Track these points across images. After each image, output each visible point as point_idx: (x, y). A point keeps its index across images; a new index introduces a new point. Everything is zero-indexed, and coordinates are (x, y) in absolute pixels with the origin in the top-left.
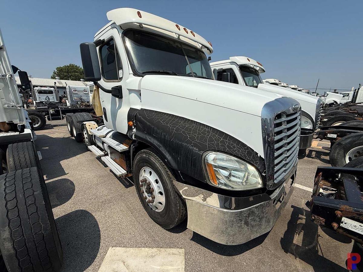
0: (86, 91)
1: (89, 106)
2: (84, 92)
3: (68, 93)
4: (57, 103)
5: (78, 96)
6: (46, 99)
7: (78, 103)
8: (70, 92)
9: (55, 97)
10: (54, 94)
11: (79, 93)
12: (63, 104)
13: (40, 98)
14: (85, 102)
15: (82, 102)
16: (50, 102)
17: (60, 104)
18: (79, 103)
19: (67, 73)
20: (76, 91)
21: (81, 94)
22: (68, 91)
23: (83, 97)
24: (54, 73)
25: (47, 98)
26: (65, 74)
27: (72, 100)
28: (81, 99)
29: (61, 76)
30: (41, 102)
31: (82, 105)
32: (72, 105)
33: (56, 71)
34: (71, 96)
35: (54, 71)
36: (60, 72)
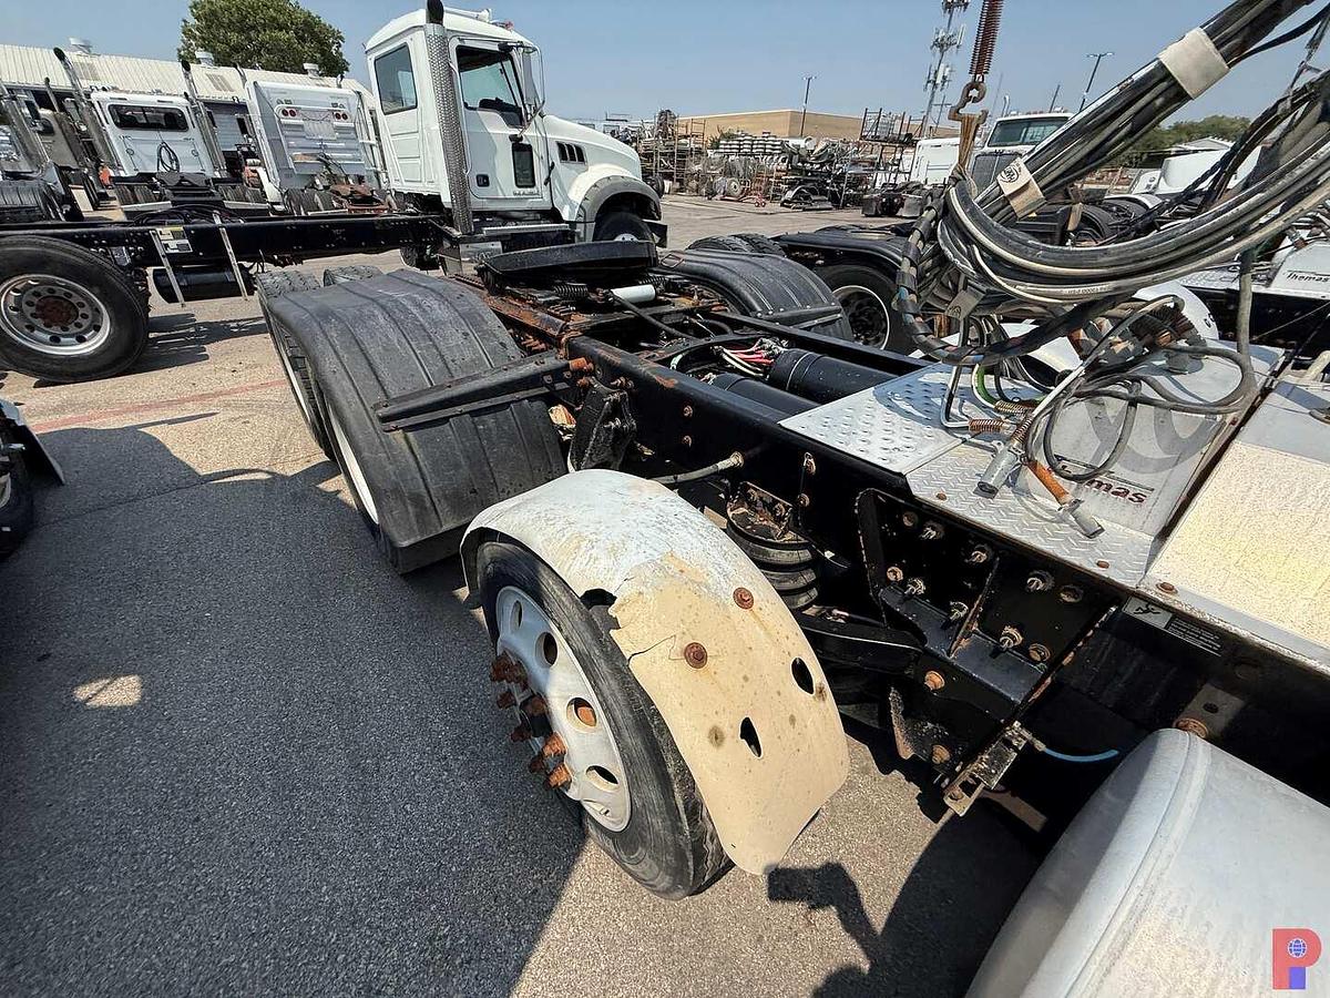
0: (345, 117)
1: (368, 200)
2: (337, 123)
3: (259, 126)
4: (216, 180)
5: (312, 144)
6: (160, 159)
7: (313, 186)
8: (267, 116)
9: (201, 148)
10: (194, 132)
11: (309, 126)
12: (244, 191)
13: (131, 153)
14: (347, 177)
15: (333, 178)
16: (183, 179)
17: (229, 186)
18: (318, 182)
19: (241, 31)
20: (293, 114)
21: (323, 130)
22: (255, 114)
23: (332, 149)
24: (187, 32)
25: (163, 152)
26: (234, 37)
27: (283, 170)
28: (325, 162)
29: (220, 46)
30: (140, 174)
31: (338, 193)
32: (288, 195)
33: (192, 21)
34: (275, 143)
35: (185, 21)
36: (209, 27)
